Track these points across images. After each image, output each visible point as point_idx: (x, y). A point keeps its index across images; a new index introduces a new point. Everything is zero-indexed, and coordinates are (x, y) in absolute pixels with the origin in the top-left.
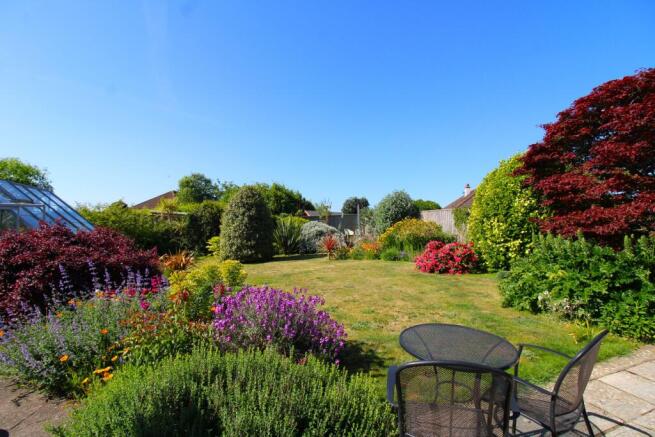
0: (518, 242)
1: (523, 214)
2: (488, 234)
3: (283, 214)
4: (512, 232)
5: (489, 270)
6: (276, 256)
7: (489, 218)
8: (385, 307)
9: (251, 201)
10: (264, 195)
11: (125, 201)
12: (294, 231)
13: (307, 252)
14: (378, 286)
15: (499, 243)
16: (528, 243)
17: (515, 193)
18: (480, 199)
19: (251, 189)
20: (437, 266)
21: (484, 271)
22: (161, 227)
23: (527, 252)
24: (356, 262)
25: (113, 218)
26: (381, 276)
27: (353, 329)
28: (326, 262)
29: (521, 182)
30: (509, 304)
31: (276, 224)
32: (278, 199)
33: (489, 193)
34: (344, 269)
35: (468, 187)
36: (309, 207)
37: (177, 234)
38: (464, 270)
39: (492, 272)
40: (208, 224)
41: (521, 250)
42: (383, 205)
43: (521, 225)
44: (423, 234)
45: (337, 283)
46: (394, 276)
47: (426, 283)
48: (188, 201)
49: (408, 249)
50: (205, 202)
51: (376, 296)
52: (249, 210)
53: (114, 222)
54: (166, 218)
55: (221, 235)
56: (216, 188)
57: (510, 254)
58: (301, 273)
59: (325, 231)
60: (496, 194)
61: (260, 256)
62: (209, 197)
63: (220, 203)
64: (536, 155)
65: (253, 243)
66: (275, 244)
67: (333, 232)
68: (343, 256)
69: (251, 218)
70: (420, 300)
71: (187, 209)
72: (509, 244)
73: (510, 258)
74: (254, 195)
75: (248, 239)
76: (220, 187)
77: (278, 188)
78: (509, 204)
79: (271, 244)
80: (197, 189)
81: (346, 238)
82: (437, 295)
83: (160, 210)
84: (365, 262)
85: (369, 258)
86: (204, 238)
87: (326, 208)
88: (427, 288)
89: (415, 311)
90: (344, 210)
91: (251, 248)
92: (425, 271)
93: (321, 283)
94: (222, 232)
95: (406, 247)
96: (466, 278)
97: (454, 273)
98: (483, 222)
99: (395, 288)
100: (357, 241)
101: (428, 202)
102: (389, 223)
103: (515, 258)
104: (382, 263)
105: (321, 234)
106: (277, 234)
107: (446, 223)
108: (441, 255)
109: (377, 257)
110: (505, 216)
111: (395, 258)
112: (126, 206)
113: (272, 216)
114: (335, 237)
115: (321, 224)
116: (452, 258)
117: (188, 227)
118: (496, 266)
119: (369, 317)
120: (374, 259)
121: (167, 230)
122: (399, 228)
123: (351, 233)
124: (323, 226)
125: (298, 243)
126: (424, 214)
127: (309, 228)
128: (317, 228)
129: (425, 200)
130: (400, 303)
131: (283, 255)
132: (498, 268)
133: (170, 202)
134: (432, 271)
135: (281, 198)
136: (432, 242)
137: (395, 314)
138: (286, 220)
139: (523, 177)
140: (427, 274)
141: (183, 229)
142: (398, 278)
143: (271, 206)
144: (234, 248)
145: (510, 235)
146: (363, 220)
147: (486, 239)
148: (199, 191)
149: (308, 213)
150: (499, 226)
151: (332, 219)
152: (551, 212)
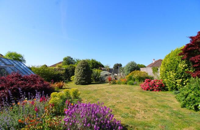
0: (180, 80)
1: (182, 70)
2: (168, 77)
3: (94, 69)
4: (178, 76)
5: (169, 90)
6: (92, 82)
7: (168, 71)
8: (133, 106)
9: (84, 65)
10: (88, 63)
11: (46, 65)
12: (98, 74)
13: (102, 81)
14: (129, 96)
15: (173, 80)
16: (184, 80)
17: (179, 62)
18: (164, 64)
19: (84, 61)
20: (149, 88)
21: (167, 90)
22: (57, 73)
23: (184, 84)
24: (119, 85)
25: (42, 70)
26: (129, 91)
27: (122, 117)
28: (108, 85)
29: (181, 58)
30: (184, 106)
31: (92, 72)
32: (93, 64)
33: (168, 62)
34: (115, 88)
35: (154, 60)
36: (103, 66)
37: (62, 75)
38: (159, 90)
39: (170, 91)
40: (71, 72)
41: (182, 83)
42: (127, 66)
43: (182, 73)
44: (142, 76)
45: (113, 94)
46: (134, 91)
47: (147, 95)
48: (66, 64)
49: (137, 81)
50: (70, 65)
51: (129, 101)
52: (84, 68)
53: (42, 71)
54: (58, 70)
55: (75, 75)
56: (74, 60)
57: (177, 84)
58: (100, 89)
59: (108, 74)
60: (171, 62)
61: (87, 82)
62: (72, 63)
63: (75, 65)
64: (189, 48)
65: (85, 78)
66: (92, 78)
67: (110, 75)
68: (114, 83)
69: (84, 70)
70: (146, 103)
71: (65, 67)
72: (177, 81)
73: (177, 86)
74: (85, 63)
75: (83, 77)
76: (75, 60)
77: (93, 60)
78: (176, 66)
79: (90, 79)
80: (69, 61)
81: (114, 76)
82: (152, 100)
83: (57, 67)
84: (122, 85)
85: (123, 84)
86: (70, 76)
87: (108, 67)
88: (147, 97)
89: (145, 108)
90: (114, 67)
91: (84, 80)
92: (145, 90)
93: (107, 94)
94: (75, 74)
95: (136, 81)
96: (161, 93)
97: (156, 91)
98: (166, 73)
99: (135, 97)
100: (119, 78)
101: (142, 65)
102: (129, 72)
103: (179, 86)
104: (128, 86)
105: (106, 75)
106: (92, 75)
107: (149, 72)
108: (150, 84)
109: (126, 84)
110: (175, 70)
111: (133, 84)
112: (47, 66)
113: (91, 69)
114: (111, 76)
115: (106, 72)
116: (155, 85)
117: (65, 73)
118: (172, 89)
119: (128, 111)
120: (125, 84)
121: (58, 74)
122: (133, 74)
123: (116, 75)
124: (107, 73)
125: (99, 78)
126: (141, 69)
127: (103, 73)
128: (105, 73)
129: (140, 64)
130: (139, 104)
131: (94, 82)
132: (173, 89)
133: (60, 65)
134: (147, 90)
135: (94, 64)
136: (147, 79)
137: (138, 110)
138: (95, 71)
139: (182, 56)
140: (145, 91)
141: (63, 73)
142: (135, 92)
143: (91, 66)
144: (79, 80)
145: (177, 77)
146: (120, 71)
147: (168, 78)
148: (69, 62)
149: (102, 68)
150: (173, 74)
151: (110, 70)
152: (194, 69)
